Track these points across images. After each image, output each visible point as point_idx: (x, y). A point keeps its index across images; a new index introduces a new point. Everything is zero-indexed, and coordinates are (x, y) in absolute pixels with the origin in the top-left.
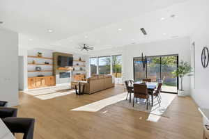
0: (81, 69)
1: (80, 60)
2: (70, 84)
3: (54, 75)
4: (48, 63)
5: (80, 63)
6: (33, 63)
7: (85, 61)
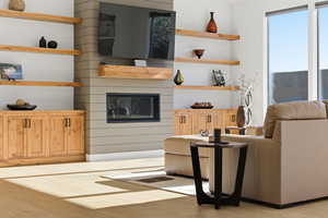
1: (211, 28)
2: (161, 161)
3: (80, 103)
4: (53, 45)
5: (211, 46)
7: (238, 38)
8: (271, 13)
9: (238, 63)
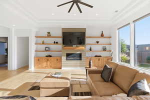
0: (105, 50)
1: (102, 35)
4: (57, 43)
5: (101, 40)
6: (43, 43)
7: (111, 37)
8: (119, 28)
9: (111, 44)
